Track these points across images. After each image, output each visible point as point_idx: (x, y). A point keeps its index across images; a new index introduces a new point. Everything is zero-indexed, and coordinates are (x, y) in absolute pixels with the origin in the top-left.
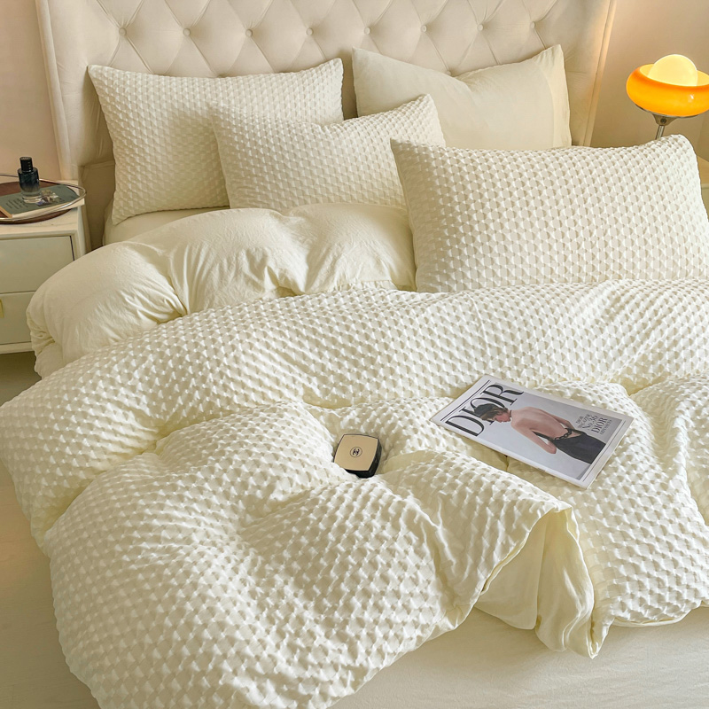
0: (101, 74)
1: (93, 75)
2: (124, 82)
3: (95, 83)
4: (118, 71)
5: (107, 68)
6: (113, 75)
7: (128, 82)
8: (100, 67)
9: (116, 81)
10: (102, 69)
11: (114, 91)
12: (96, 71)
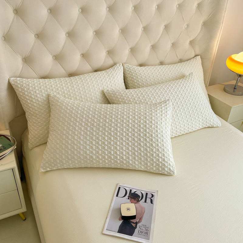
0: (16, 82)
1: (12, 83)
2: (28, 85)
3: (14, 86)
4: (24, 79)
5: (18, 79)
6: (22, 82)
7: (30, 85)
8: (15, 78)
9: (24, 85)
10: (16, 79)
11: (23, 90)
12: (13, 81)
